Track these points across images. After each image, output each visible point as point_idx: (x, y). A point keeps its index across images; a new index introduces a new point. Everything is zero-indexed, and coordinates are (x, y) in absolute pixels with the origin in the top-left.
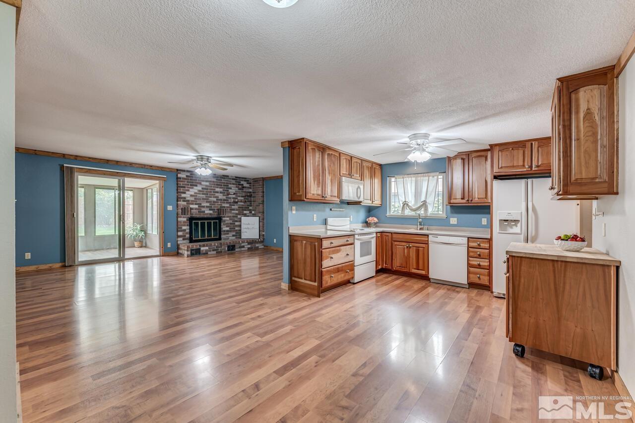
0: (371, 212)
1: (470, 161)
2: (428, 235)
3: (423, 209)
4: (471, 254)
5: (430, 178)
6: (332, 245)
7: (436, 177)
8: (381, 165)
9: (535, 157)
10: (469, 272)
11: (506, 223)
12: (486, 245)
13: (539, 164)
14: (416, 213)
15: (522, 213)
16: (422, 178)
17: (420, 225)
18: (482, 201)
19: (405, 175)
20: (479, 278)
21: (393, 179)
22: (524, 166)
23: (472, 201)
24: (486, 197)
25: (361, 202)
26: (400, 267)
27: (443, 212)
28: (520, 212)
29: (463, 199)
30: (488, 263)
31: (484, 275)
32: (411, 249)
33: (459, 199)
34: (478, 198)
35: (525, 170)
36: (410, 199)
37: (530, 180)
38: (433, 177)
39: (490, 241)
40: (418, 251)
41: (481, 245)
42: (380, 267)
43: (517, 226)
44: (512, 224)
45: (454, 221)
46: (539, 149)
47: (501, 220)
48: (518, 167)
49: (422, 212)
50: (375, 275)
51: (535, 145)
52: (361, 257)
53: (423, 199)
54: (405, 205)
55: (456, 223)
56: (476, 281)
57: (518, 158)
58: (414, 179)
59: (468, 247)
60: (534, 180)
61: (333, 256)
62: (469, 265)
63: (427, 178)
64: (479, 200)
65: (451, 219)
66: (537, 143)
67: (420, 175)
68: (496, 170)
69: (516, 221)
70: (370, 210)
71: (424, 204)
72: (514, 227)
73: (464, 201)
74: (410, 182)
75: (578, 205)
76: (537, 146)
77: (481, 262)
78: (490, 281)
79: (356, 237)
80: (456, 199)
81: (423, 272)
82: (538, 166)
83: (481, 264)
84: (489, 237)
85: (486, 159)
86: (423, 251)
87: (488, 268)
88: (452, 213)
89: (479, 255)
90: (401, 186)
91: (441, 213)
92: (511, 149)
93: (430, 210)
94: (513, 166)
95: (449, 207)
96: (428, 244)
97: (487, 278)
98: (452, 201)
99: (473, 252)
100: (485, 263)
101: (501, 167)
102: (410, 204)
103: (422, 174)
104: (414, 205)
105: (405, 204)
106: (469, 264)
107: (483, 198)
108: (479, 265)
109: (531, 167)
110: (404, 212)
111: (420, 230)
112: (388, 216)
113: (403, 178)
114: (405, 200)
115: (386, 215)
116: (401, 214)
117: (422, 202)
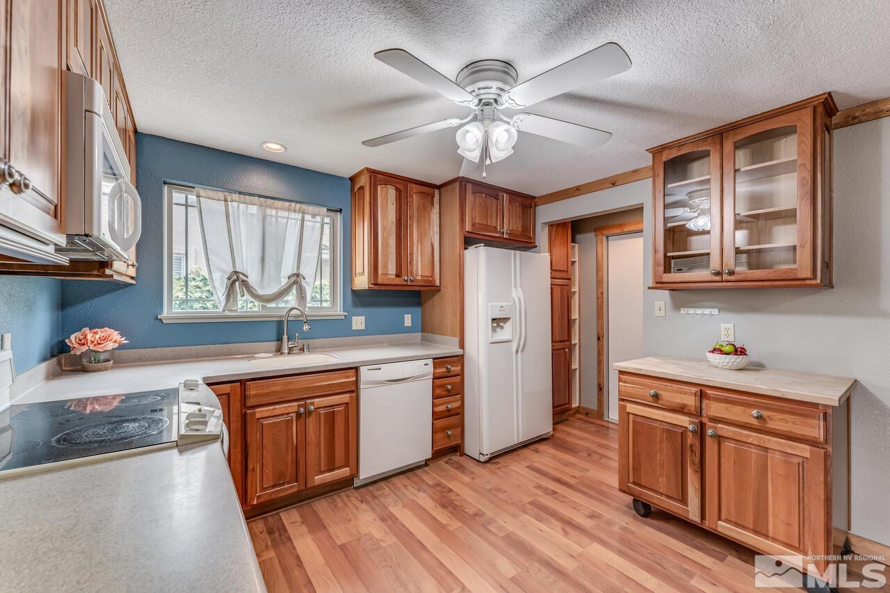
1: (409, 199)
2: (356, 369)
4: (438, 391)
5: (308, 217)
9: (506, 218)
11: (494, 323)
12: (457, 369)
13: (510, 231)
16: (282, 212)
18: (427, 282)
19: (232, 192)
20: (449, 435)
21: (179, 196)
22: (496, 228)
23: (413, 281)
24: (433, 276)
27: (334, 304)
28: (511, 304)
30: (460, 402)
32: (311, 419)
33: (391, 275)
34: (422, 277)
38: (314, 216)
39: (461, 360)
41: (452, 369)
44: (501, 324)
45: (358, 322)
47: (492, 319)
48: (491, 228)
51: (506, 199)
54: (237, 283)
55: (362, 327)
56: (444, 443)
57: (492, 214)
62: (435, 416)
65: (354, 319)
68: (468, 226)
71: (294, 282)
73: (400, 281)
84: (459, 351)
85: (432, 203)
86: (347, 411)
88: (356, 304)
89: (449, 390)
92: (484, 195)
94: (487, 226)
97: (458, 431)
98: (381, 279)
99: (440, 387)
100: (456, 403)
102: (251, 283)
103: (287, 204)
104: (264, 285)
105: (236, 281)
106: (435, 413)
107: (428, 277)
108: (449, 409)
109: (503, 232)
110: (235, 306)
111: (290, 352)
112: (165, 322)
113: (226, 201)
114: (233, 270)
115: (160, 316)
116: (224, 310)
117: (289, 278)
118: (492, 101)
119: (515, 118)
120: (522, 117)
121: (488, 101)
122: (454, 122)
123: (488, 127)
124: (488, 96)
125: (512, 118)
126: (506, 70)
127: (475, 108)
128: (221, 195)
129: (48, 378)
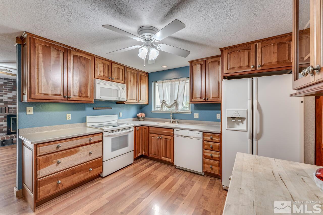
1: (207, 66)
2: (173, 129)
4: (206, 146)
5: (181, 82)
6: (60, 149)
7: (184, 82)
8: (148, 74)
9: (259, 57)
10: (203, 163)
11: (234, 120)
12: (217, 139)
13: (263, 64)
15: (247, 110)
16: (175, 82)
17: (173, 119)
18: (215, 99)
19: (163, 80)
20: (212, 168)
21: (157, 84)
22: (249, 66)
23: (208, 99)
24: (218, 97)
25: (125, 101)
26: (154, 154)
27: (189, 109)
28: (247, 109)
29: (201, 98)
30: (219, 155)
31: (215, 166)
32: (161, 140)
33: (198, 98)
34: (213, 97)
35: (250, 70)
36: (167, 98)
37: (255, 79)
38: (182, 81)
39: (220, 135)
40: (166, 142)
41: (214, 139)
42: (139, 155)
43: (243, 123)
44: (239, 121)
45: (196, 115)
46: (263, 49)
47: (228, 118)
48: (244, 67)
49: (174, 108)
50: (133, 162)
51: (259, 45)
52: (112, 151)
53: (176, 98)
55: (198, 117)
56: (210, 170)
57: (244, 59)
58: (170, 83)
59: (203, 140)
60: (259, 78)
61: (60, 160)
62: (204, 157)
63: (178, 82)
64: (214, 98)
66: (260, 44)
68: (225, 71)
69: (242, 119)
70: (141, 108)
71: (176, 102)
72: (241, 124)
73: (202, 100)
74: (167, 86)
75: (302, 102)
76: (260, 47)
77: (213, 154)
78: (220, 171)
79: (105, 134)
80: (196, 98)
81: (170, 160)
82: (261, 66)
83: (214, 155)
84: (219, 131)
85: (219, 64)
86: (170, 141)
87: (219, 160)
88: (195, 109)
89: (212, 148)
90: (161, 89)
91: (188, 109)
92: (238, 51)
93: (180, 107)
94: (240, 67)
95: (193, 104)
96: (173, 136)
97: (217, 169)
98: (194, 100)
99: (207, 145)
100: (216, 155)
101: (230, 69)
102: (167, 103)
104: (169, 104)
106: (204, 155)
107: (216, 97)
108: (212, 157)
109: (255, 67)
110: (163, 109)
111: (173, 123)
112: (152, 112)
113: (163, 83)
114: (163, 100)
115: (151, 111)
116: (161, 110)
117: (174, 101)
118: (150, 39)
119: (158, 45)
120: (161, 45)
121: (148, 39)
122: (138, 46)
123: (149, 49)
124: (147, 38)
125: (157, 45)
126: (152, 29)
127: (144, 42)
128: (161, 82)
129: (133, 120)
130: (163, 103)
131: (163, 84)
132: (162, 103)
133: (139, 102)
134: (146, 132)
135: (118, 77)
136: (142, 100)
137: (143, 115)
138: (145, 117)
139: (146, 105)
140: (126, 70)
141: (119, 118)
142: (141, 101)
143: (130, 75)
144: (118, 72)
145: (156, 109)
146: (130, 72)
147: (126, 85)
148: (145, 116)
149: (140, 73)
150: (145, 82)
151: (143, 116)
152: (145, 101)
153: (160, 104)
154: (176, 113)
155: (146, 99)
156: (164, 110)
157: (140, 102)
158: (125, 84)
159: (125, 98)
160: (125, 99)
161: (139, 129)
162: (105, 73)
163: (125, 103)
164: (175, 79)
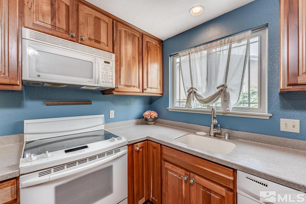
0: (153, 104)
3: (220, 100)
7: (245, 42)
8: (161, 42)
14: (208, 106)
17: (215, 126)
19: (191, 48)
25: (113, 89)
32: (193, 188)
36: (200, 84)
38: (240, 41)
40: (208, 198)
45: (289, 125)
49: (218, 104)
53: (220, 81)
54: (192, 94)
55: (296, 130)
58: (205, 52)
63: (228, 46)
67: (214, 43)
70: (150, 102)
71: (221, 90)
74: (199, 59)
91: (258, 107)
93: (233, 102)
102: (199, 92)
105: (192, 92)
110: (191, 105)
111: (215, 136)
112: (169, 110)
113: (189, 54)
114: (191, 87)
115: (167, 108)
116: (186, 107)
117: (218, 88)
128: (187, 52)
129: (137, 124)
130: (191, 92)
131: (190, 56)
132: (187, 93)
133: (145, 91)
134: (155, 155)
135: (95, 37)
136: (151, 88)
137: (154, 114)
138: (157, 118)
139: (158, 98)
140: (117, 27)
141: (107, 120)
142: (149, 90)
143: (126, 38)
144: (94, 25)
145: (177, 105)
146: (125, 31)
147: (114, 55)
148: (156, 116)
149: (146, 39)
150: (155, 56)
151: (153, 117)
152: (157, 91)
153: (184, 96)
154: (222, 114)
155: (159, 87)
156: (193, 108)
157: (147, 91)
158: (113, 53)
159: (112, 83)
160: (112, 85)
161: (142, 147)
162: (59, 21)
163: (113, 92)
164: (219, 41)
